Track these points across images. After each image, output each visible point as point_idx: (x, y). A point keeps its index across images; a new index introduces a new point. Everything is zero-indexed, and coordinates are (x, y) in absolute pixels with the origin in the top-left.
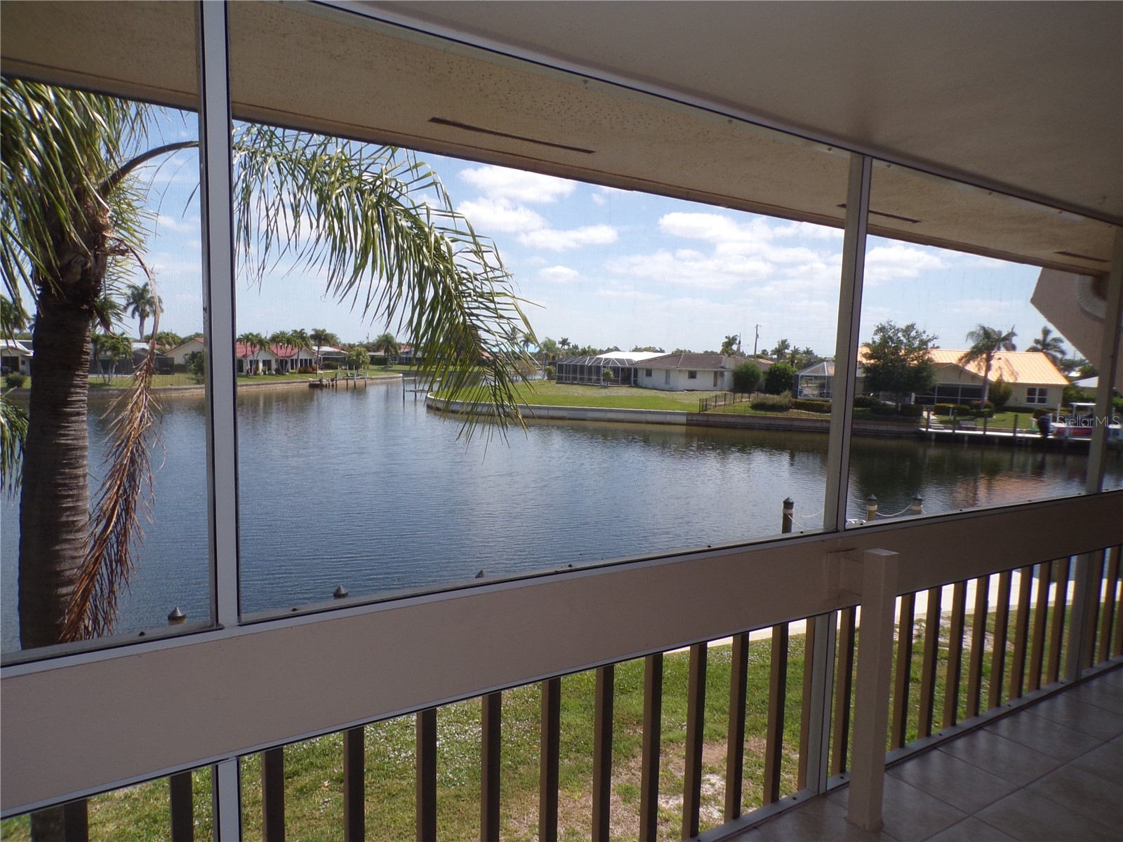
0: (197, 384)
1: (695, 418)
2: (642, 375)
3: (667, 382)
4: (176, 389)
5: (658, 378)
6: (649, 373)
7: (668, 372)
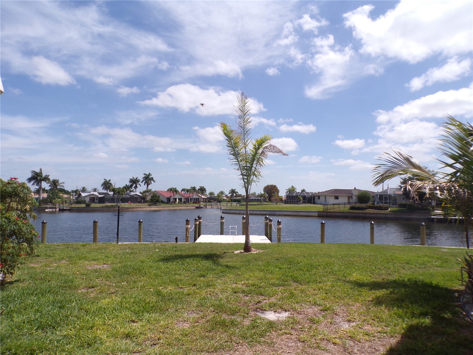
0: (149, 206)
1: (321, 214)
2: (316, 198)
3: (325, 201)
4: (140, 208)
5: (322, 199)
6: (319, 198)
7: (325, 196)
